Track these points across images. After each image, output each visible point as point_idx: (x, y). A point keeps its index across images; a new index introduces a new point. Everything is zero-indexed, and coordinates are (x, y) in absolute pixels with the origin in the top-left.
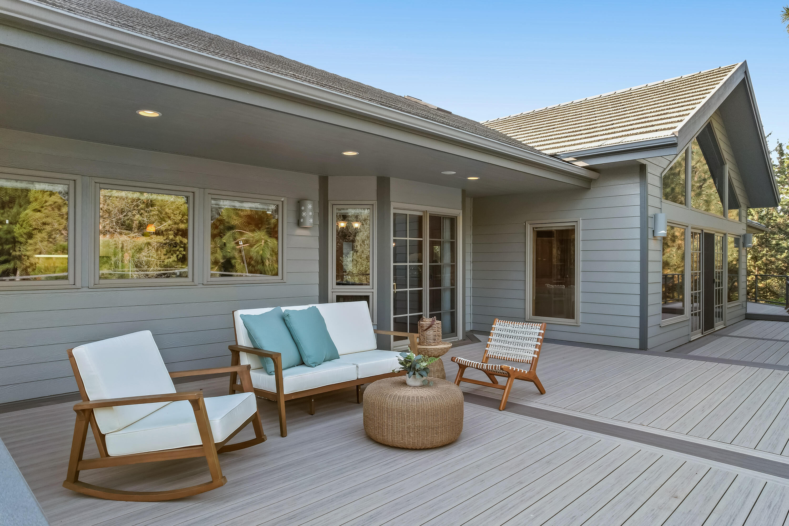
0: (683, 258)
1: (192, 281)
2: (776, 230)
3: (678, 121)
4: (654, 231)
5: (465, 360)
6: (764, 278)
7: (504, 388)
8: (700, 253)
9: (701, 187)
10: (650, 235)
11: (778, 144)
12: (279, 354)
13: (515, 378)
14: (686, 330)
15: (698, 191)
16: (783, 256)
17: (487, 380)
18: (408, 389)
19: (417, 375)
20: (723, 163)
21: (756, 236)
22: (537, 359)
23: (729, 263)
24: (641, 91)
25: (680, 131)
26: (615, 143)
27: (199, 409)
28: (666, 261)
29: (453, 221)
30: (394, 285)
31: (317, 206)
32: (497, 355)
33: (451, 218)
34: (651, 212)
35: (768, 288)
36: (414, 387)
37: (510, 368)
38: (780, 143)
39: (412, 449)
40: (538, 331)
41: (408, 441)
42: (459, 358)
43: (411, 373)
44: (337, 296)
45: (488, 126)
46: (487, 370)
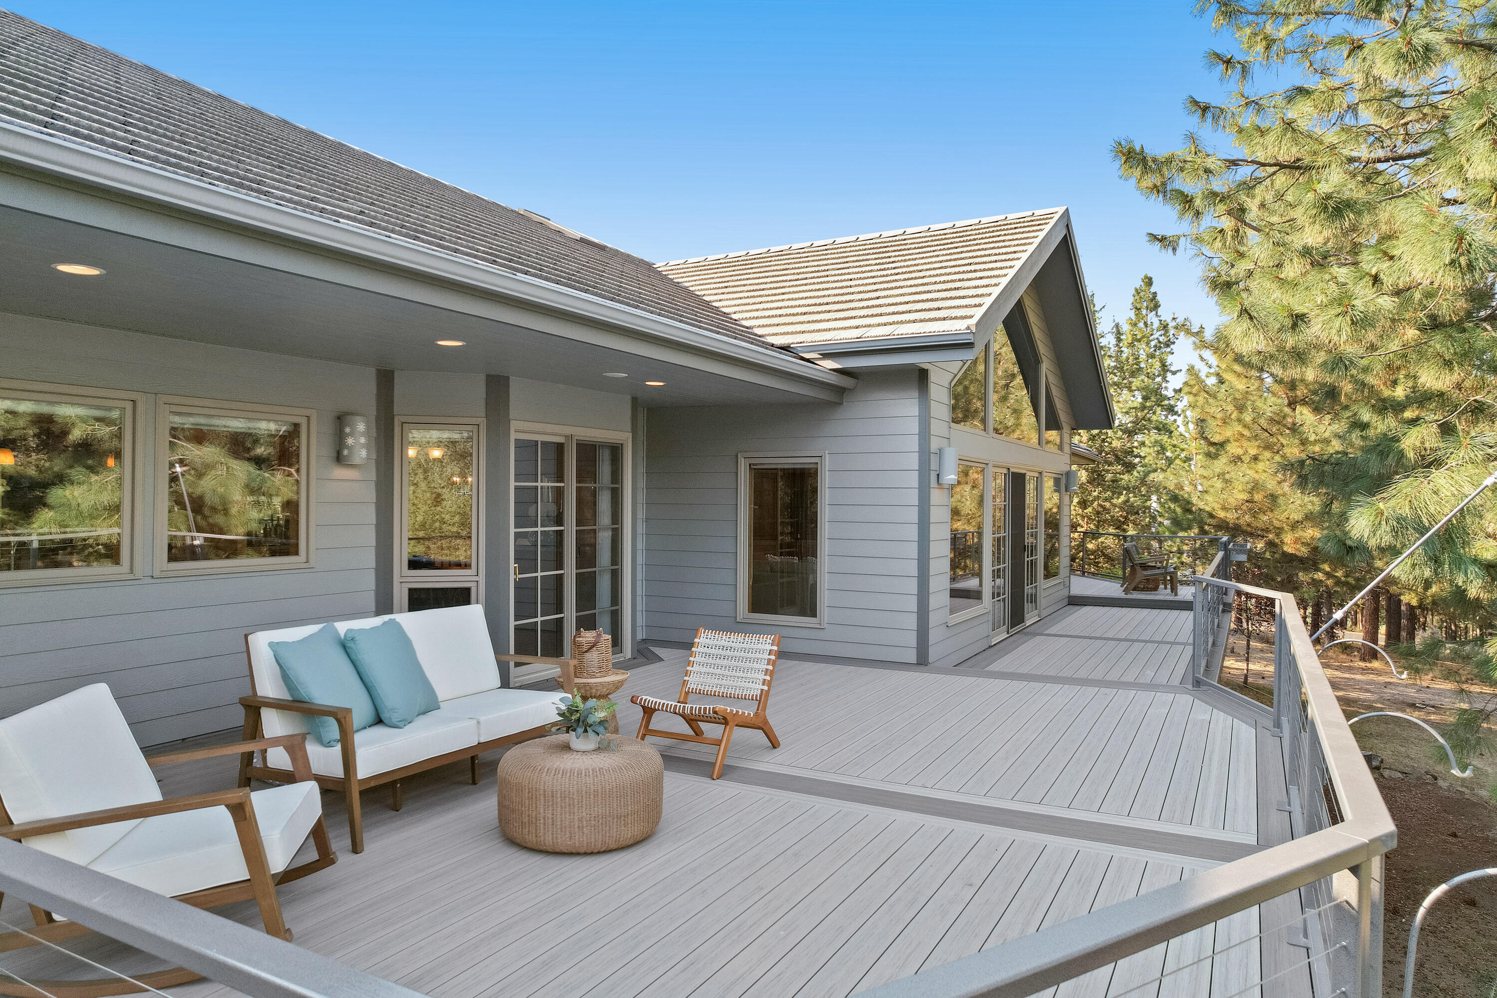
0: (981, 502)
1: (129, 571)
2: (1111, 458)
3: (975, 306)
4: (938, 475)
5: (655, 700)
6: (1095, 535)
7: (718, 743)
8: (1005, 505)
9: (1007, 386)
10: (933, 483)
11: (1114, 324)
12: (349, 711)
13: (736, 726)
14: (985, 629)
15: (1003, 393)
16: (1120, 500)
17: (686, 729)
18: (575, 756)
19: (591, 733)
20: (1038, 361)
21: (1084, 469)
22: (768, 692)
23: (1046, 513)
24: (920, 237)
25: (978, 324)
26: (883, 336)
27: (246, 819)
28: (956, 508)
29: (616, 451)
30: (515, 567)
31: (374, 425)
32: (702, 689)
33: (613, 447)
34: (935, 444)
35: (1101, 552)
36: (584, 752)
37: (728, 711)
38: (1116, 322)
39: (586, 854)
40: (769, 647)
41: (580, 841)
42: (644, 697)
43: (580, 730)
44: (410, 590)
45: (668, 274)
46: (692, 714)
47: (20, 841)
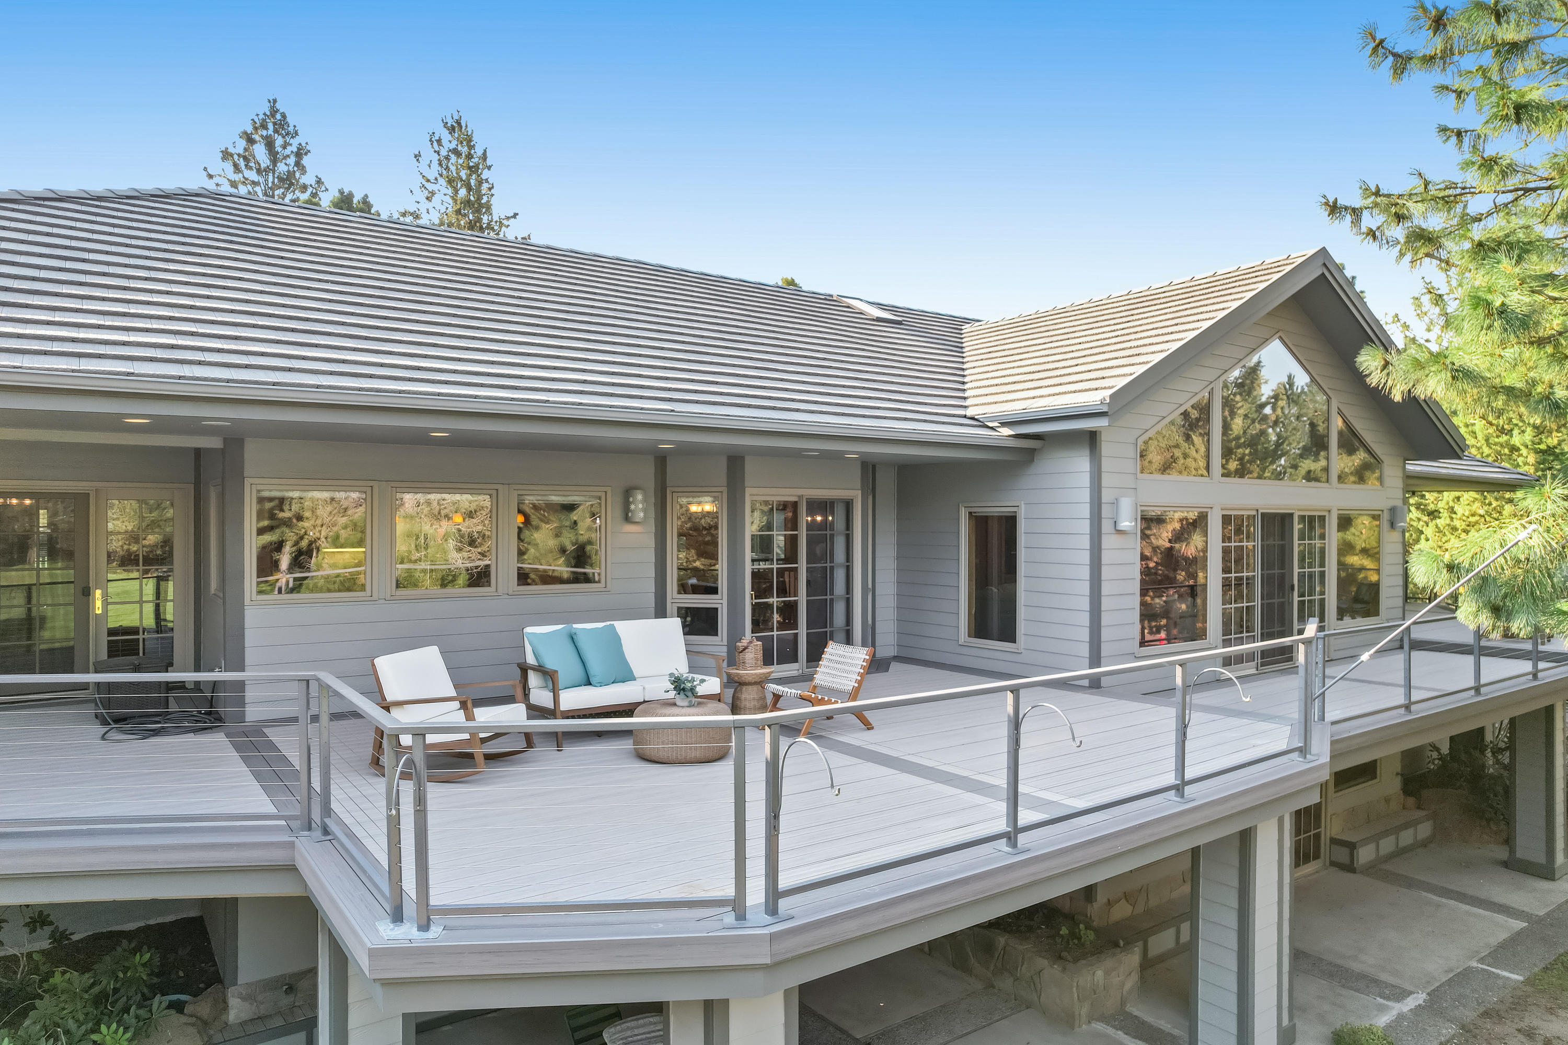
1: (495, 590)
4: (1115, 522)
10: (1108, 530)
12: (556, 672)
22: (858, 688)
25: (1114, 395)
29: (846, 505)
30: (752, 594)
31: (651, 495)
33: (843, 502)
34: (1107, 496)
40: (863, 656)
47: (389, 711)
